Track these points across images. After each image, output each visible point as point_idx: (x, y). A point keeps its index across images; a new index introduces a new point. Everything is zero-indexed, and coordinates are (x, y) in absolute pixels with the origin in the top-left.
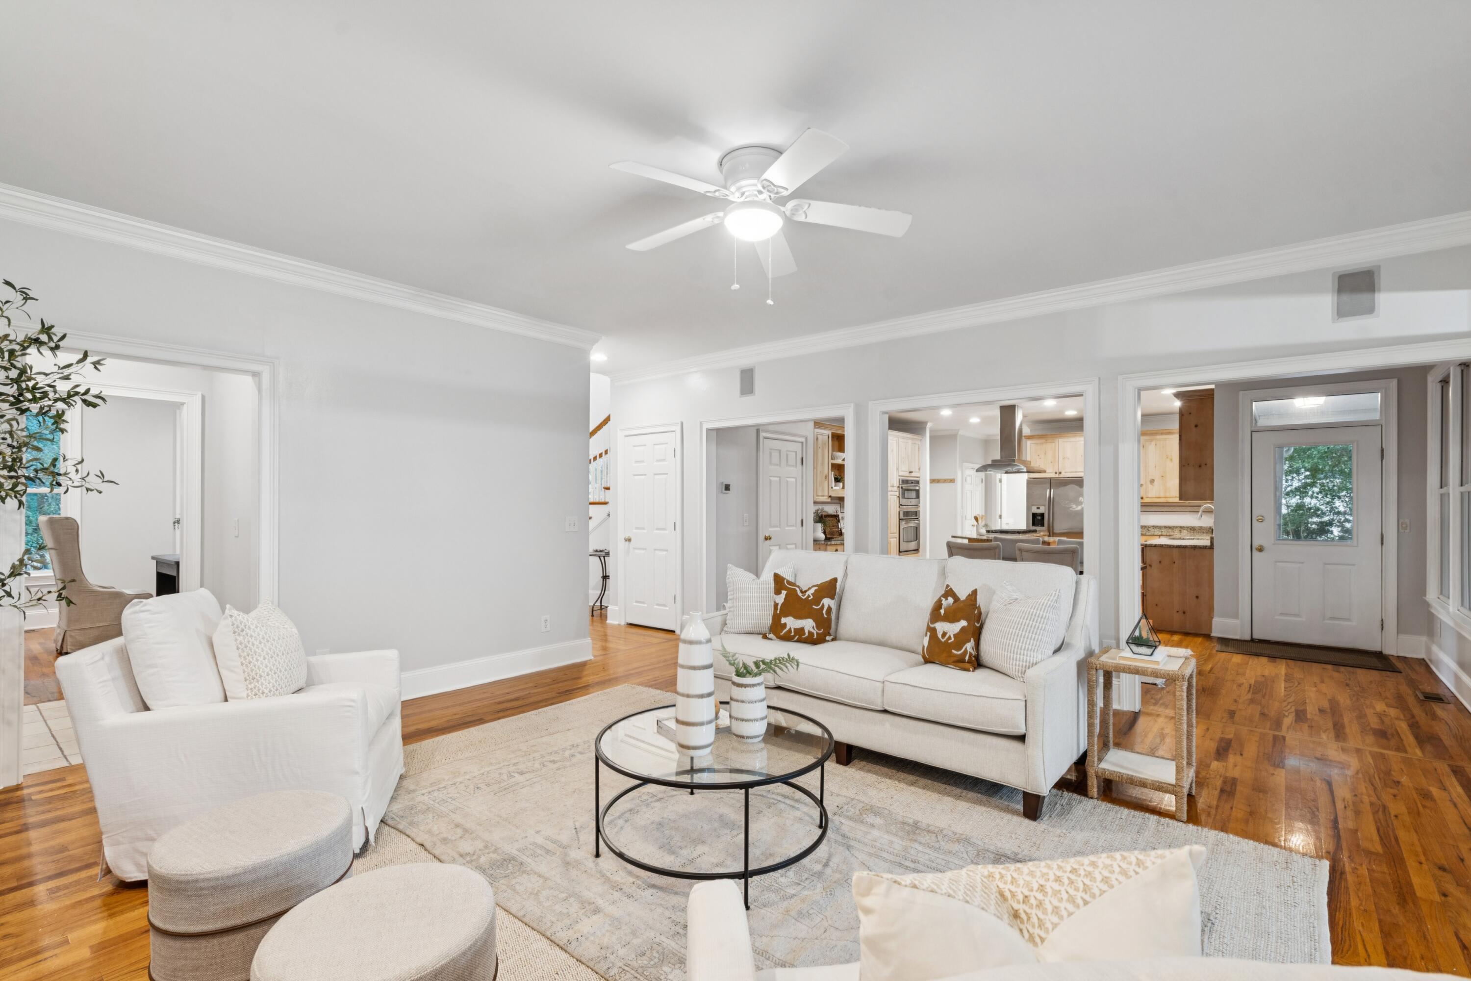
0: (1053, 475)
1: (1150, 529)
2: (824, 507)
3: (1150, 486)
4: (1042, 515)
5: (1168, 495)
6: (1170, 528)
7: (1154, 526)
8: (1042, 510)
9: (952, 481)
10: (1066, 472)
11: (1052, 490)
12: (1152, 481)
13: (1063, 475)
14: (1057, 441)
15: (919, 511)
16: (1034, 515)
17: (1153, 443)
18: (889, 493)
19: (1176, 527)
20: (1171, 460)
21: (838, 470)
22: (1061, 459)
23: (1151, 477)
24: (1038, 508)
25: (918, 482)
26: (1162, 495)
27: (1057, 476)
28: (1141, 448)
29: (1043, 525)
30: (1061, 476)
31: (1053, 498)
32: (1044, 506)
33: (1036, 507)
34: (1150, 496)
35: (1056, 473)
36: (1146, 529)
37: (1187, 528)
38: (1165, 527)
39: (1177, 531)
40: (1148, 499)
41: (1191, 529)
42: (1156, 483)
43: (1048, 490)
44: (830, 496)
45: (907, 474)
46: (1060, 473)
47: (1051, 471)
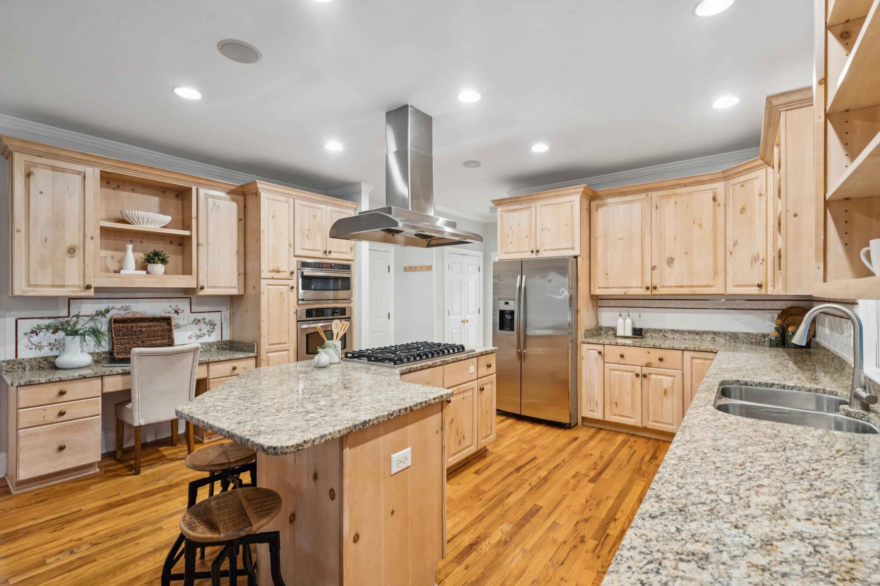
0: (529, 256)
1: (667, 335)
2: (130, 305)
3: (667, 268)
4: (512, 313)
5: (695, 284)
6: (697, 333)
7: (673, 330)
8: (512, 306)
9: (429, 268)
10: (545, 250)
11: (524, 277)
12: (671, 261)
13: (544, 254)
14: (533, 205)
15: (351, 308)
16: (502, 313)
17: (672, 200)
18: (263, 282)
19: (707, 333)
20: (701, 226)
21: (180, 245)
22: (539, 231)
23: (668, 255)
24: (507, 303)
25: (347, 267)
26: (686, 284)
27: (534, 256)
28: (654, 209)
29: (512, 329)
30: (539, 256)
31: (525, 288)
32: (514, 299)
33: (503, 302)
34: (667, 284)
35: (532, 252)
36: (661, 334)
37: (725, 334)
38: (690, 332)
39: (709, 338)
40: (665, 289)
41: (730, 337)
42: (676, 263)
43: (519, 277)
44: (88, 287)
45: (320, 254)
46: (538, 251)
47: (527, 249)
